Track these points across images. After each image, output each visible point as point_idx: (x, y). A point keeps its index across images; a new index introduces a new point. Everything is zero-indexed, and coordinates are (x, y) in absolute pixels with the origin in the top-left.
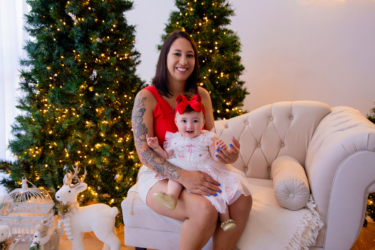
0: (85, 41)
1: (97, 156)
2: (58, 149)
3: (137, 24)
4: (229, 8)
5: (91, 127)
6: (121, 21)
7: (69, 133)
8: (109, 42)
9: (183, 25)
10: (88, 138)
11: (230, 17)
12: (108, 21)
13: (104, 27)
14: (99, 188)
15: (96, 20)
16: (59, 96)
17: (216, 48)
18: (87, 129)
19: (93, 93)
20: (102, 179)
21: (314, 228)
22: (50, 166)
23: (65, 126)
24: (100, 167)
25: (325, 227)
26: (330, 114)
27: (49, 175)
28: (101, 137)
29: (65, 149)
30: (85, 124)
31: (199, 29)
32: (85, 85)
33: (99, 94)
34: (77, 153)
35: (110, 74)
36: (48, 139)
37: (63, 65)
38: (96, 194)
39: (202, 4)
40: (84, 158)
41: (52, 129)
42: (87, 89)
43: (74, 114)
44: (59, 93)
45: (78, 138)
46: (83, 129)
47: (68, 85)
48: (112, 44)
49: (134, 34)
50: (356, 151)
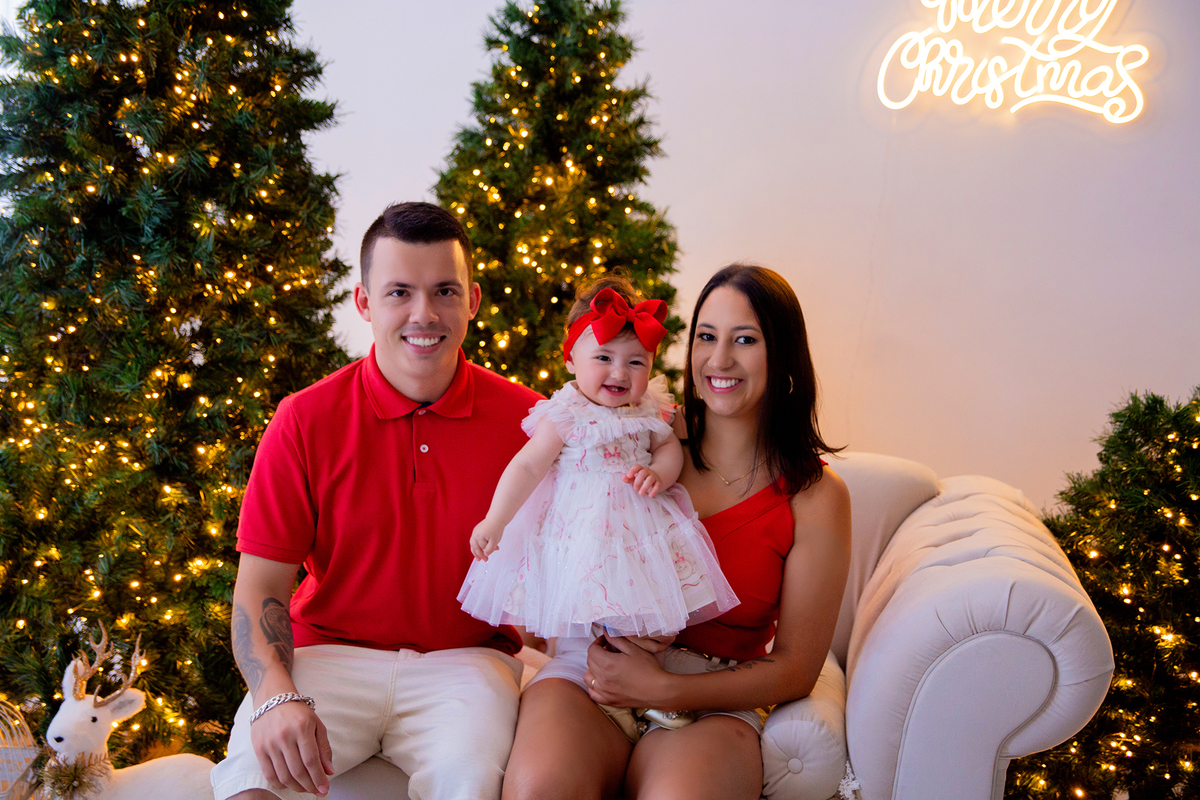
0: (176, 230)
1: (191, 597)
2: (66, 571)
3: (342, 171)
4: (643, 132)
5: (180, 506)
6: (293, 158)
7: (103, 519)
8: (251, 233)
9: (494, 181)
10: (166, 544)
11: (648, 162)
12: (254, 169)
13: (240, 190)
14: (192, 702)
15: (214, 160)
16: (78, 401)
17: (597, 260)
18: (164, 510)
19: (191, 395)
20: (205, 674)
22: (34, 624)
23: (92, 498)
24: (198, 633)
26: (934, 501)
27: (30, 656)
28: (208, 537)
29: (88, 572)
30: (158, 494)
31: (542, 195)
32: (168, 370)
33: (211, 398)
34: (127, 587)
35: (249, 340)
36: (31, 538)
37: (98, 301)
38: (182, 722)
39: (560, 117)
40: (150, 605)
41: (45, 503)
42: (173, 382)
43: (125, 460)
44: (80, 392)
45: (135, 537)
46: (151, 509)
47: (111, 366)
48: (260, 242)
49: (334, 202)
50: (975, 632)
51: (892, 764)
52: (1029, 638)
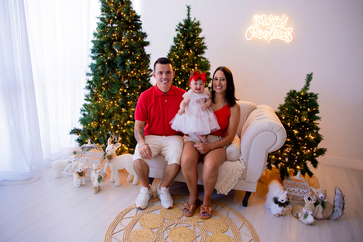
0: (123, 64)
1: (128, 128)
2: (107, 124)
3: (151, 53)
4: (204, 45)
5: (125, 112)
6: (143, 52)
7: (113, 115)
8: (136, 65)
9: (178, 54)
10: (124, 118)
11: (205, 50)
12: (136, 53)
13: (134, 57)
14: (129, 145)
15: (129, 52)
16: (108, 95)
17: (196, 68)
18: (123, 113)
19: (126, 93)
20: (131, 140)
21: (241, 169)
22: (102, 132)
23: (111, 111)
24: (129, 134)
25: (246, 169)
26: (256, 109)
27: (102, 137)
28: (130, 117)
29: (111, 124)
30: (122, 110)
31: (186, 56)
32: (122, 89)
33: (130, 94)
34: (117, 126)
35: (136, 83)
36: (101, 118)
37: (110, 77)
38: (127, 149)
39: (189, 43)
40: (121, 129)
41: (103, 112)
42: (123, 91)
43: (116, 104)
44: (108, 93)
45: (118, 117)
46: (120, 113)
47: (113, 88)
48: (137, 66)
49: (150, 59)
50: (263, 131)
51: (248, 154)
52: (272, 132)
